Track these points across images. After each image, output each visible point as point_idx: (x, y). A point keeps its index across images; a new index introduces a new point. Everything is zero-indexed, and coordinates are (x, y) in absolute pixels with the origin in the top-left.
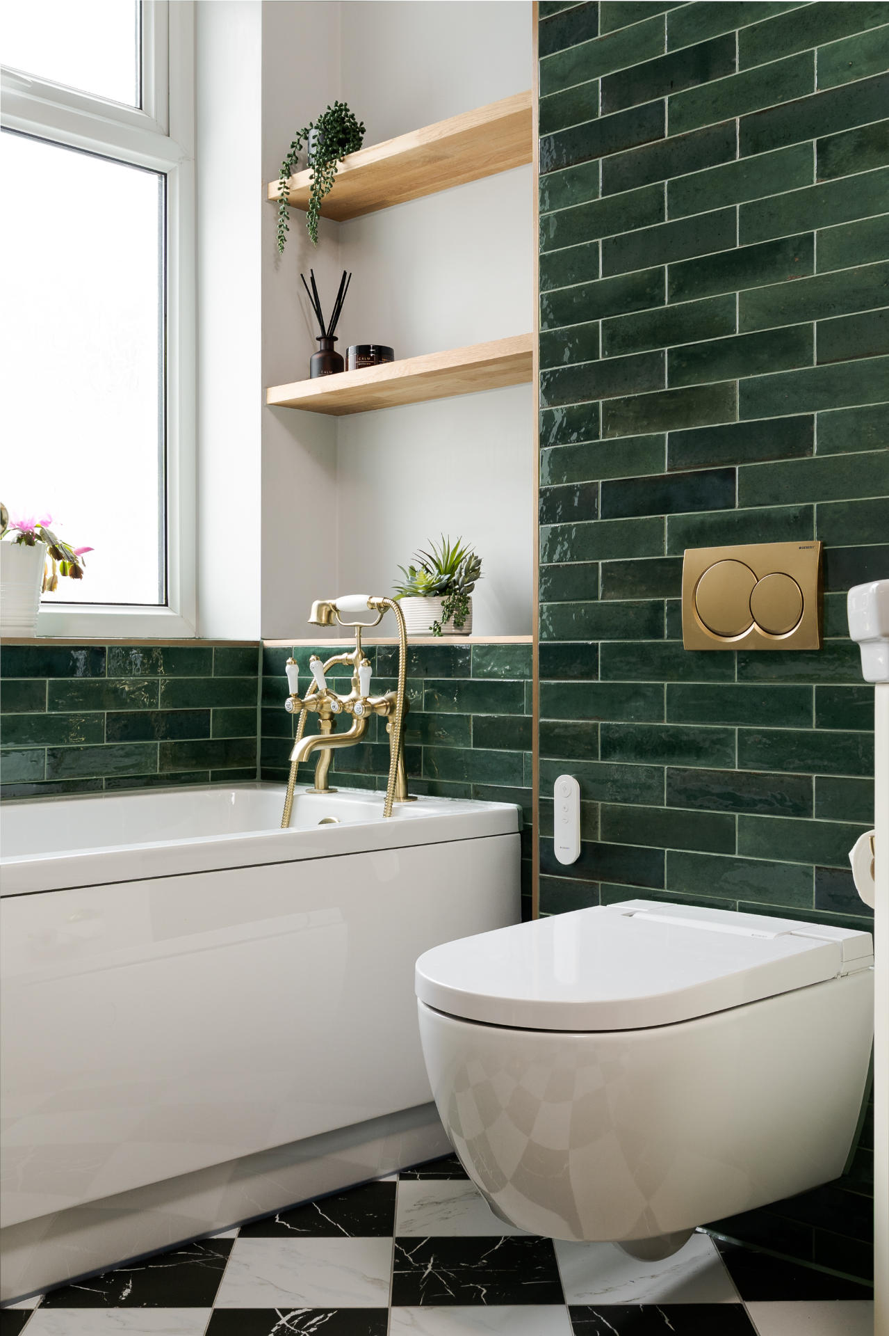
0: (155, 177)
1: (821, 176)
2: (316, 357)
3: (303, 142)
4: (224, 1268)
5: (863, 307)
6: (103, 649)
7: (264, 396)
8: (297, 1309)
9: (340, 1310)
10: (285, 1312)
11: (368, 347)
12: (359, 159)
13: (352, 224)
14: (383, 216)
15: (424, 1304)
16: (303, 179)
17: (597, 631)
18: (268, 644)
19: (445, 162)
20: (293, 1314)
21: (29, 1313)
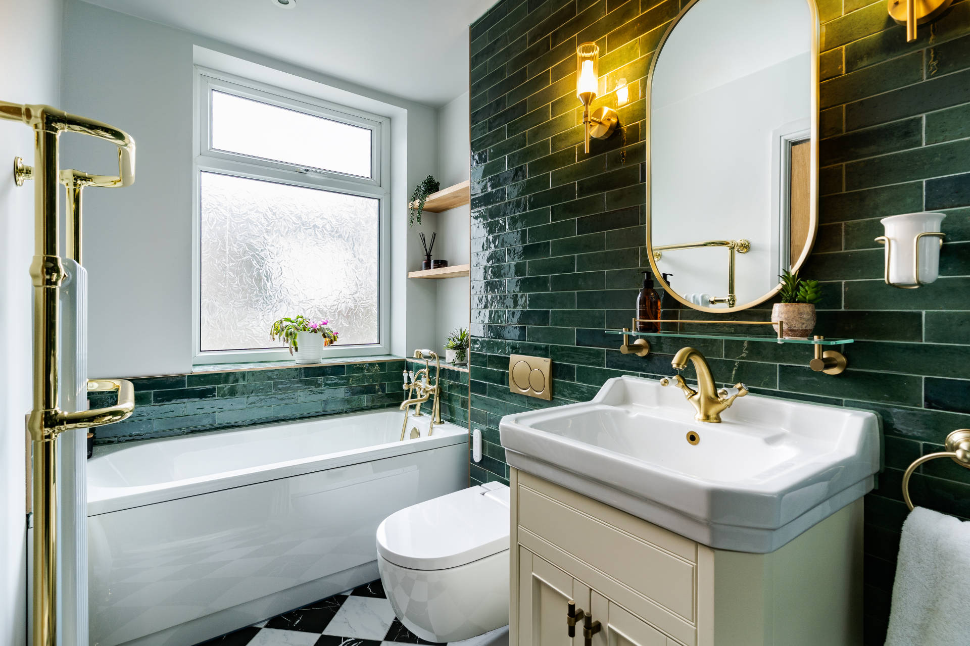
0: (377, 200)
1: (553, 220)
2: (424, 262)
3: (419, 189)
4: (337, 612)
5: (564, 272)
6: (344, 366)
7: (407, 275)
8: (350, 638)
9: (365, 641)
10: (345, 639)
11: (439, 261)
12: (434, 196)
13: (441, 214)
14: (449, 212)
15: (396, 641)
16: (417, 203)
17: (486, 379)
18: (409, 360)
19: (459, 197)
20: (347, 641)
21: (260, 629)
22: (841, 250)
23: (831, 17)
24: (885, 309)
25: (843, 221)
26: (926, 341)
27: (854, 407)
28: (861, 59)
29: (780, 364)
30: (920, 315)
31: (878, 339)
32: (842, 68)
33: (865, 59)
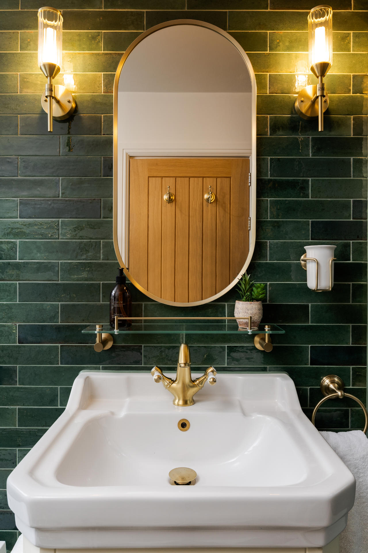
22: (267, 261)
23: (261, 91)
24: (291, 303)
25: (268, 240)
26: (311, 323)
27: (274, 371)
28: (279, 129)
29: (227, 345)
30: (308, 306)
31: (288, 323)
32: (268, 131)
33: (281, 130)
